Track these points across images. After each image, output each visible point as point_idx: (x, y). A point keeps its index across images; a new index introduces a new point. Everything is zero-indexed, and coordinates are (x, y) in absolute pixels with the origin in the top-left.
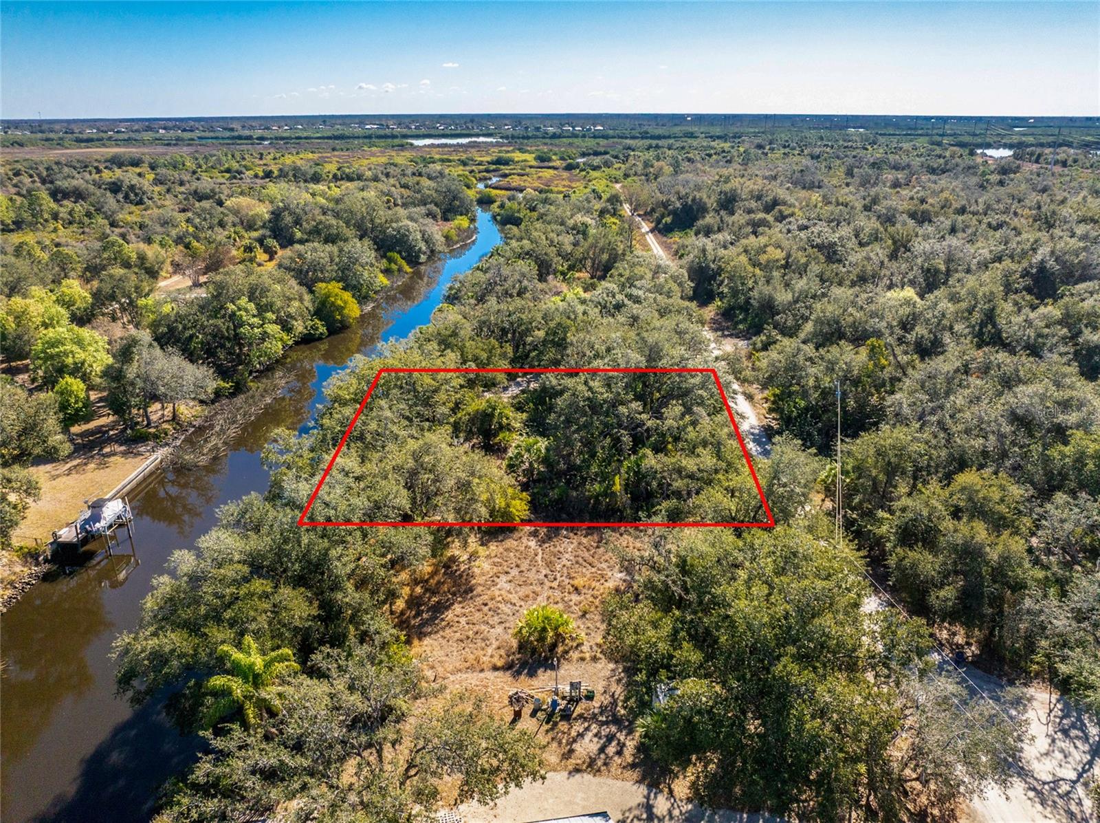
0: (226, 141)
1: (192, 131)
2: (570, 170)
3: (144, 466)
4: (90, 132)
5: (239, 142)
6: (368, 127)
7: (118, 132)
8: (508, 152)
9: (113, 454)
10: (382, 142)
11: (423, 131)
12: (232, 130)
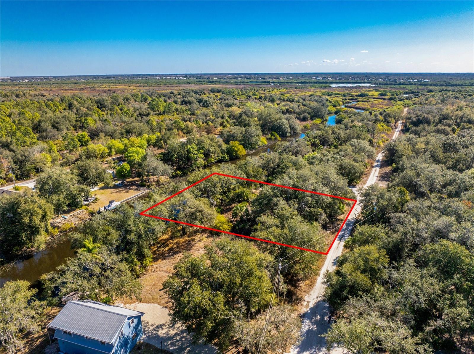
0: (258, 84)
1: (250, 79)
2: (391, 100)
3: (138, 194)
4: (215, 79)
5: (262, 84)
6: (319, 78)
7: (224, 79)
8: (370, 91)
9: (132, 189)
10: (317, 85)
11: (341, 80)
12: (265, 79)
